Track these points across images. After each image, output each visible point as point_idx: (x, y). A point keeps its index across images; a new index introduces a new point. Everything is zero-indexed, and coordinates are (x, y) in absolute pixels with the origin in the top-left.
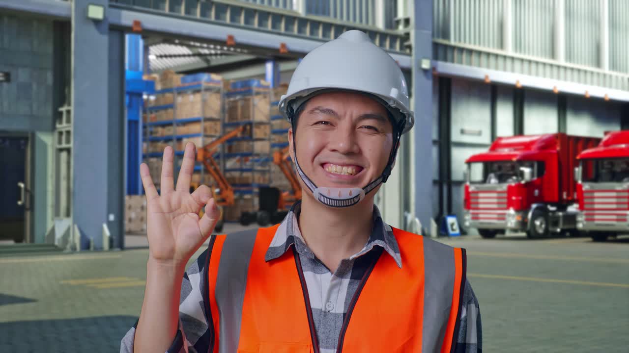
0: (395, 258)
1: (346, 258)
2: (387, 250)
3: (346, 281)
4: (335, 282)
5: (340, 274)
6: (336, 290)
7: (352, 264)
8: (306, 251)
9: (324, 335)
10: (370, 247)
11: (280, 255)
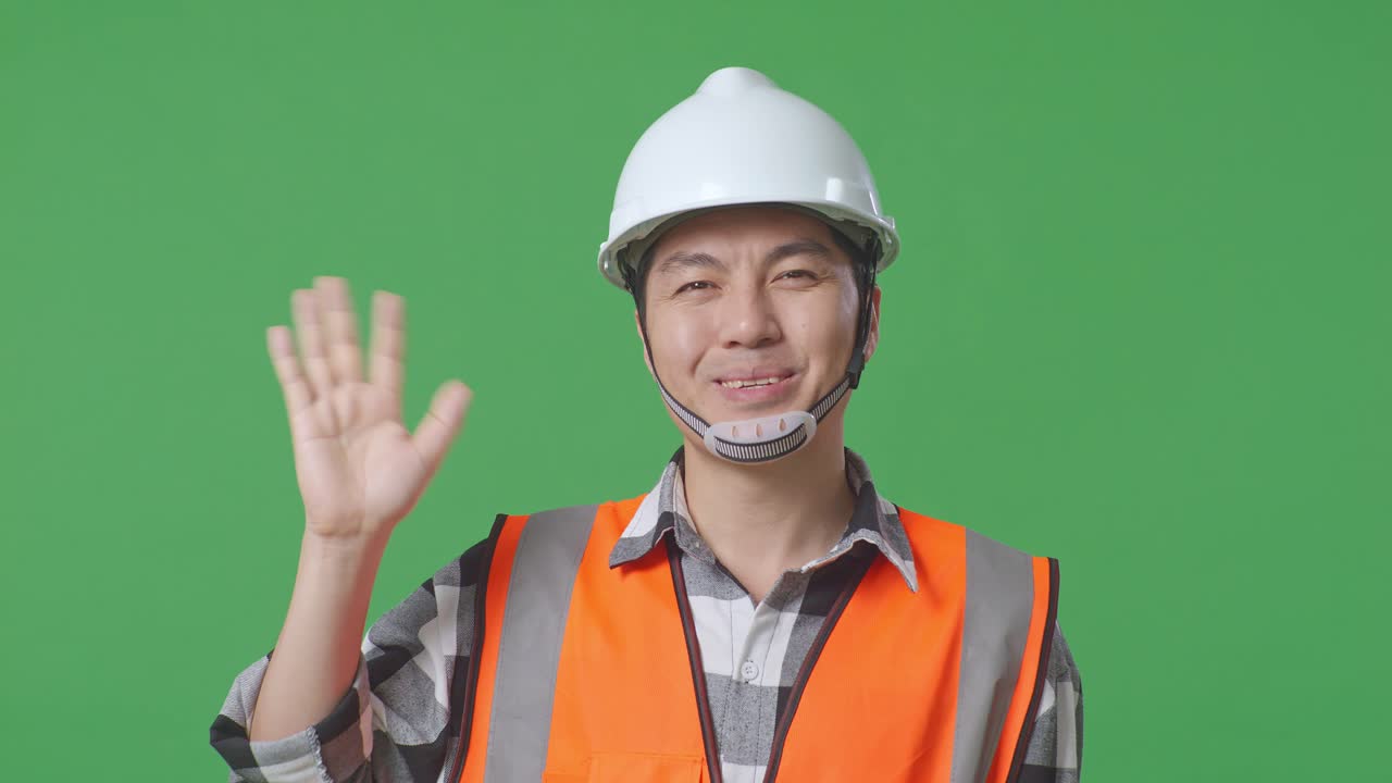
0: (902, 568)
1: (793, 567)
2: (884, 551)
3: (789, 618)
4: (764, 618)
5: (778, 602)
6: (765, 636)
7: (806, 583)
8: (697, 545)
9: (733, 733)
10: (848, 545)
11: (642, 553)
